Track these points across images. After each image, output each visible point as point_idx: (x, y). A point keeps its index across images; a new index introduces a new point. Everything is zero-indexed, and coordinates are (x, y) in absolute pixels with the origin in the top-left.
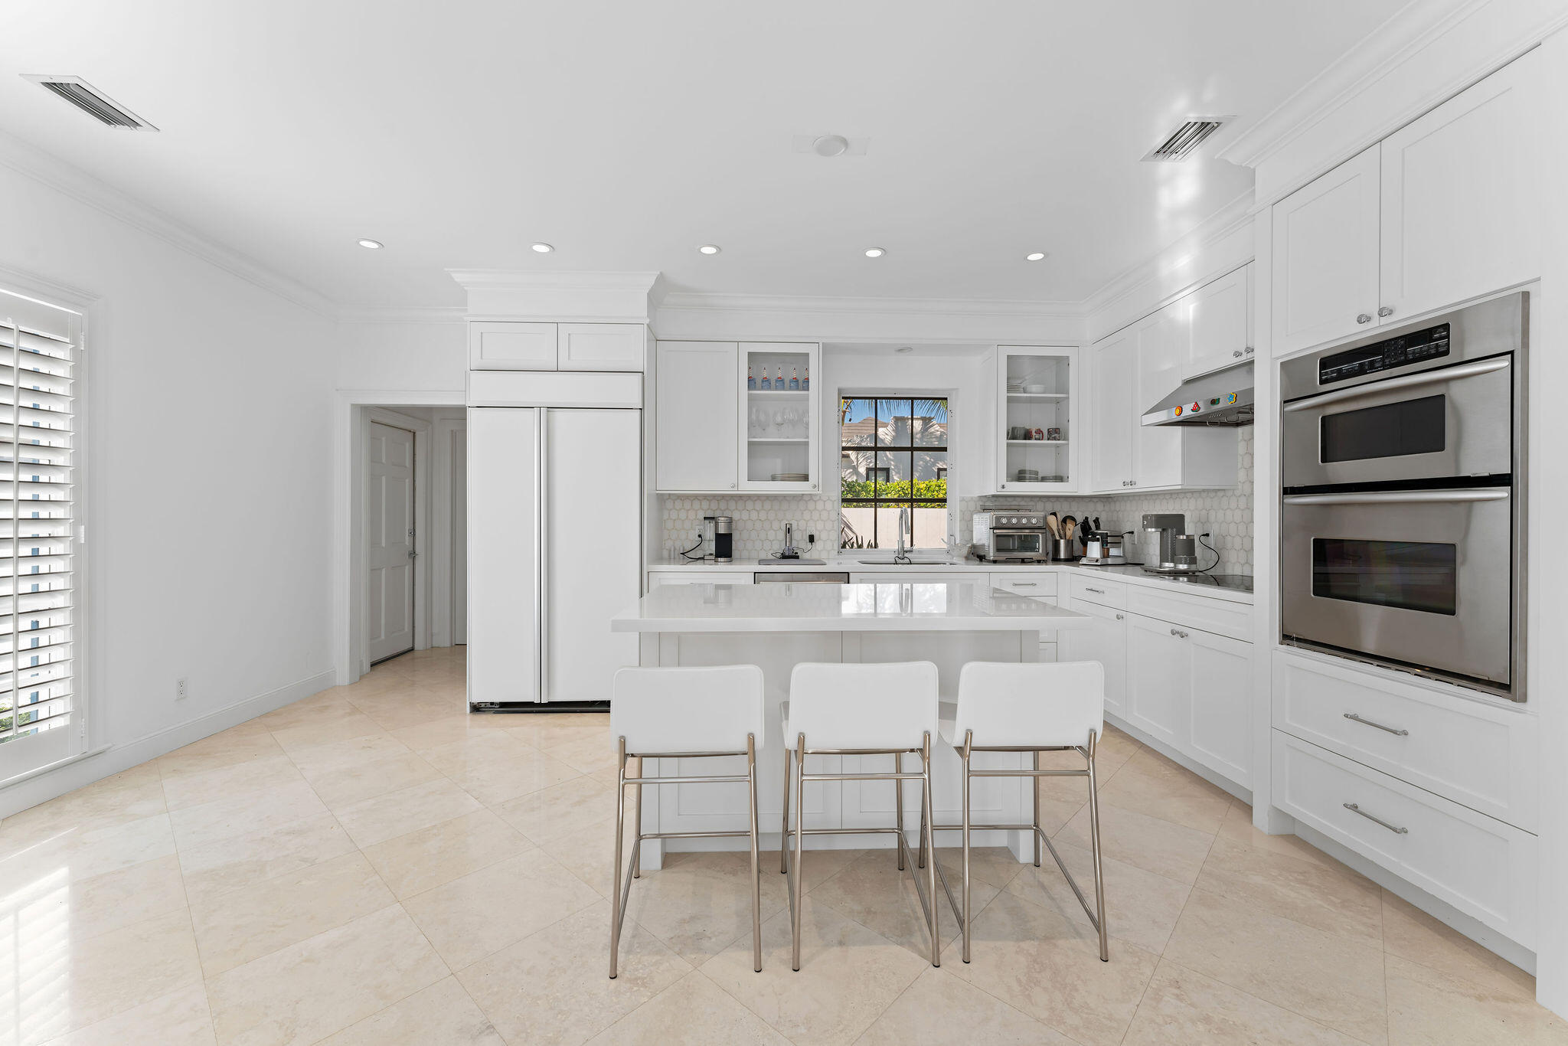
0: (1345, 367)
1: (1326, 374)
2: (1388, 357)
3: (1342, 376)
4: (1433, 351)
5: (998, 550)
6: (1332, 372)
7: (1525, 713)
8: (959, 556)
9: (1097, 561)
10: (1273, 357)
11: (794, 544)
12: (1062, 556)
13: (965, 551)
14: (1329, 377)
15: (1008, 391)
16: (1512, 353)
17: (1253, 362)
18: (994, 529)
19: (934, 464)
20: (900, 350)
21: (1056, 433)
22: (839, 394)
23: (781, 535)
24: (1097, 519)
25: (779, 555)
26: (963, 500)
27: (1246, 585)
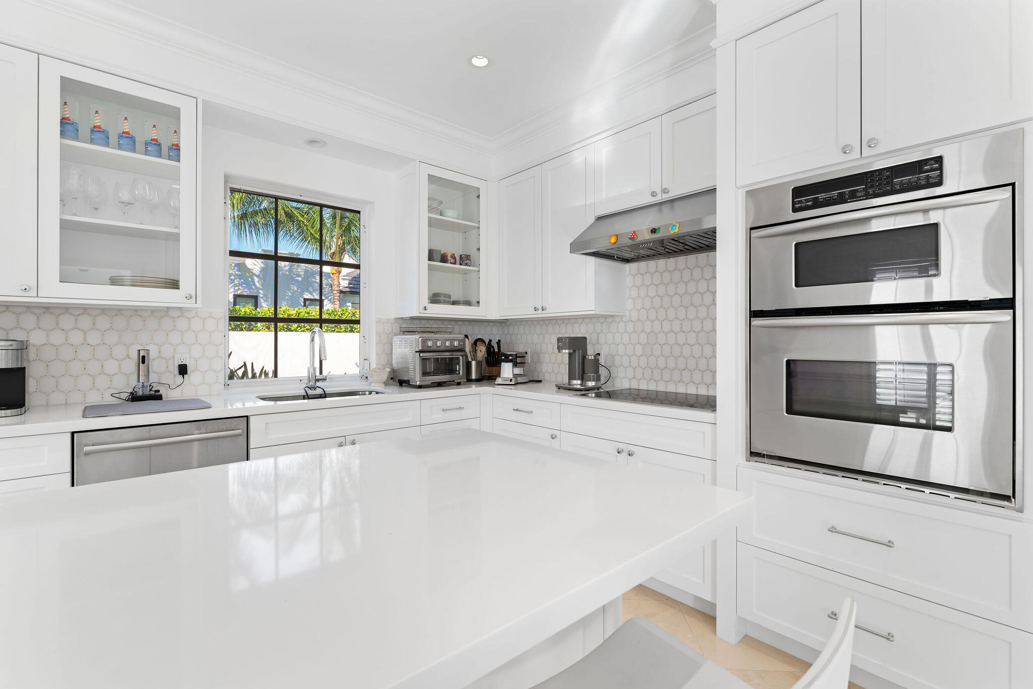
0: (822, 196)
1: (800, 202)
2: (872, 186)
3: (817, 205)
4: (923, 182)
5: (425, 373)
6: (807, 201)
7: (1021, 521)
8: (378, 382)
9: (511, 380)
10: (739, 184)
11: (153, 378)
12: (474, 377)
13: (385, 376)
14: (803, 205)
15: (429, 212)
16: (1013, 185)
17: (713, 191)
18: (420, 352)
19: (301, 294)
20: (312, 142)
21: (465, 259)
22: (226, 182)
23: (131, 366)
24: (499, 341)
25: (124, 396)
26: (379, 321)
27: (709, 404)
